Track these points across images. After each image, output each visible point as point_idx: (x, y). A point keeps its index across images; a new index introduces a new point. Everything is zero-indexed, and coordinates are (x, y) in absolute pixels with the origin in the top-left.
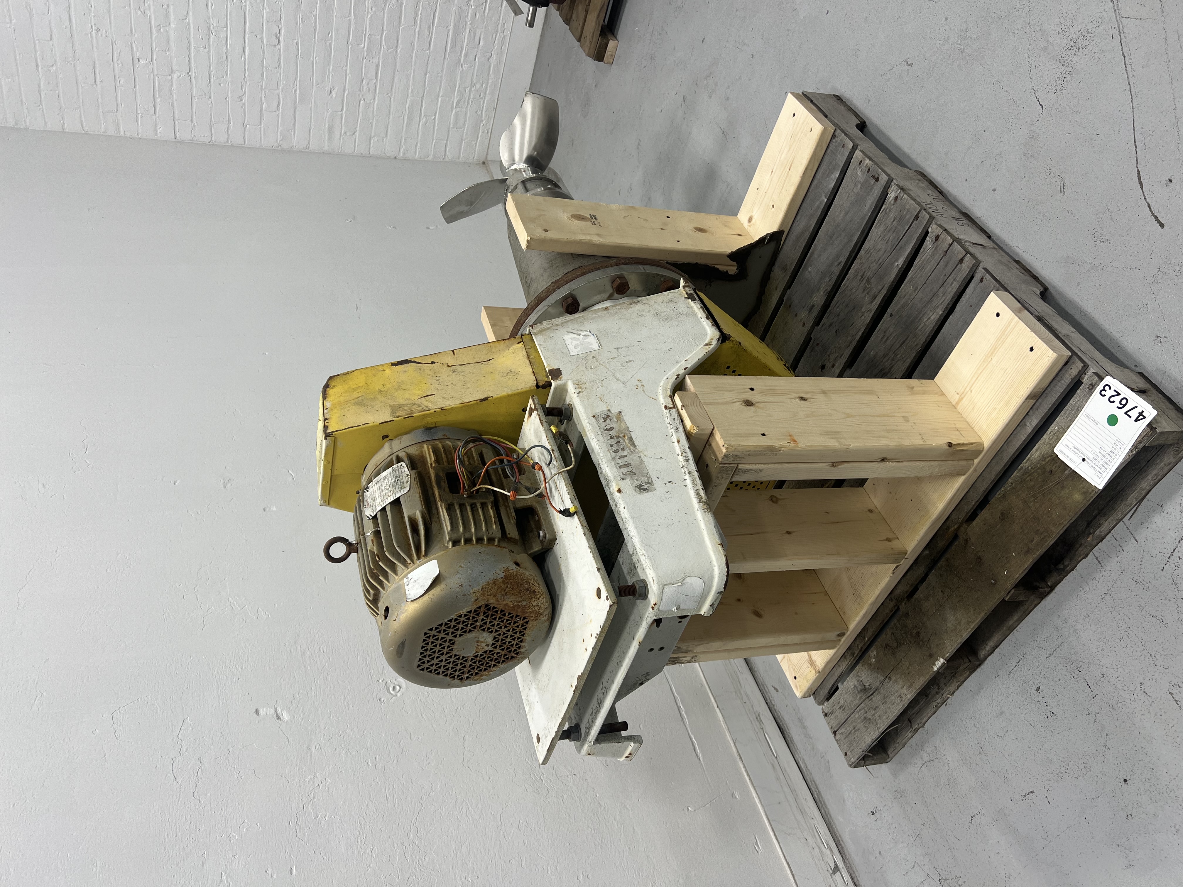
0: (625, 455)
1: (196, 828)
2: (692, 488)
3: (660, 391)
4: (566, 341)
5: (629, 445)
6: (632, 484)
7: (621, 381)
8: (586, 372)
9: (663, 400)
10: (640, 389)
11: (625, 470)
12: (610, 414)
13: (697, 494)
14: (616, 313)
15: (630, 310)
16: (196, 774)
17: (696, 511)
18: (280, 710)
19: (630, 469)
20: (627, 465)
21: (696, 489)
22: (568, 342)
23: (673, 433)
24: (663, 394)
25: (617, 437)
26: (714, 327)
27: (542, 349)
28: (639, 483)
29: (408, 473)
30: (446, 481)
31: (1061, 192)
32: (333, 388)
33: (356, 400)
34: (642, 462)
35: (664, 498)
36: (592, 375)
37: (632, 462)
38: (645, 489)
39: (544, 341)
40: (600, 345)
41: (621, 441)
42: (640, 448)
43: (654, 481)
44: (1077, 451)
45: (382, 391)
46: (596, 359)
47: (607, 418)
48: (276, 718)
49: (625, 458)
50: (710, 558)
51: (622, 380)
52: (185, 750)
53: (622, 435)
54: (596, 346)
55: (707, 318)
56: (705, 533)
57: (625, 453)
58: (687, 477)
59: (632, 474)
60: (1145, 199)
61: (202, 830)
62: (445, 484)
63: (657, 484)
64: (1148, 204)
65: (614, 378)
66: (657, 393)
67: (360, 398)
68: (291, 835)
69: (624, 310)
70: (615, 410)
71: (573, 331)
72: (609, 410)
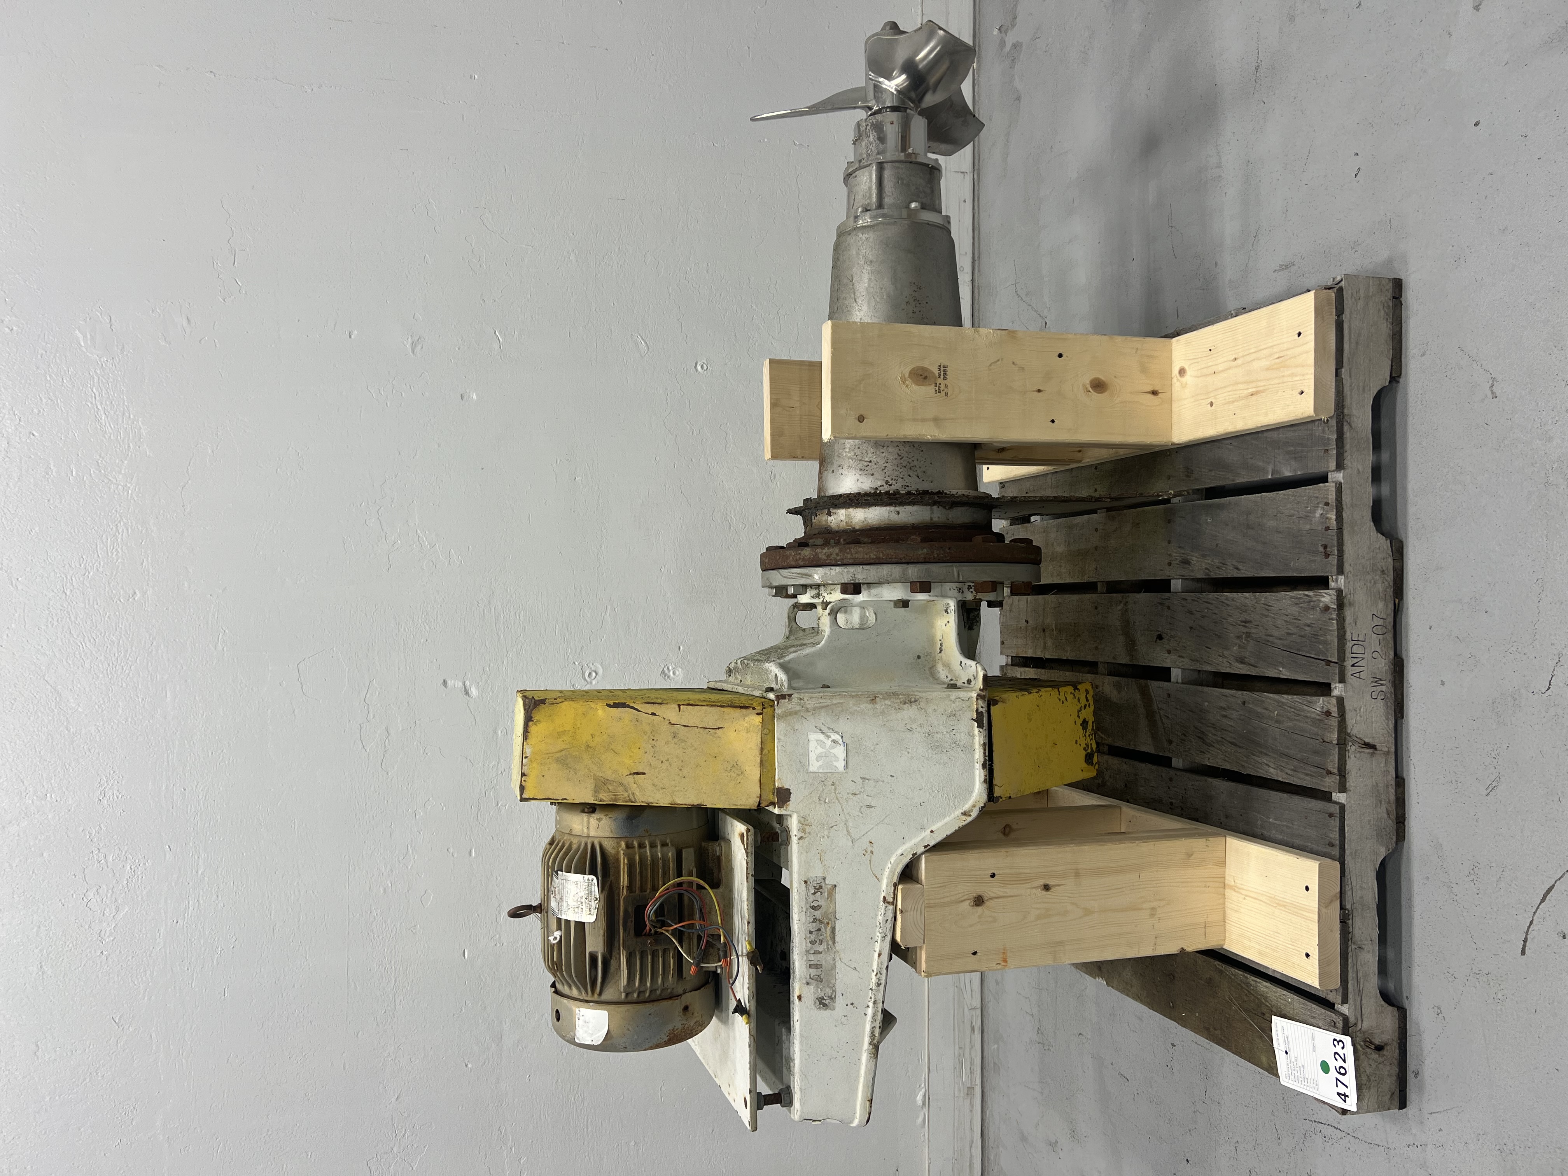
0: (820, 951)
1: (384, 799)
2: (870, 1023)
3: (887, 873)
4: (810, 744)
5: (829, 937)
6: (815, 994)
7: (851, 836)
8: (818, 806)
9: (885, 886)
10: (868, 856)
11: (813, 972)
12: (823, 884)
13: (872, 1033)
14: (883, 713)
15: (900, 715)
16: (383, 745)
17: (863, 1051)
18: (468, 684)
19: (818, 972)
20: (817, 966)
21: (873, 1026)
22: (812, 745)
23: (879, 939)
24: (888, 878)
25: (821, 922)
26: (985, 785)
27: (779, 748)
28: (822, 995)
29: (598, 897)
30: (633, 920)
31: (1487, 789)
32: (535, 724)
33: (559, 755)
34: (834, 967)
35: (839, 1022)
36: (823, 814)
37: (824, 964)
38: (825, 1005)
39: (785, 735)
40: (846, 767)
41: (823, 929)
42: (838, 946)
43: (837, 996)
44: (1287, 1041)
45: (590, 747)
46: (835, 789)
47: (818, 889)
48: (464, 693)
49: (819, 955)
50: (855, 1109)
51: (853, 836)
52: (372, 716)
53: (826, 921)
54: (840, 765)
55: (984, 766)
56: (862, 1080)
57: (821, 949)
58: (871, 1004)
59: (819, 979)
60: (1535, 913)
61: (390, 802)
62: (631, 925)
63: (840, 1002)
64: (1532, 920)
65: (845, 829)
66: (883, 869)
67: (564, 753)
68: (472, 819)
69: (893, 711)
70: (830, 881)
71: (823, 728)
72: (824, 879)
